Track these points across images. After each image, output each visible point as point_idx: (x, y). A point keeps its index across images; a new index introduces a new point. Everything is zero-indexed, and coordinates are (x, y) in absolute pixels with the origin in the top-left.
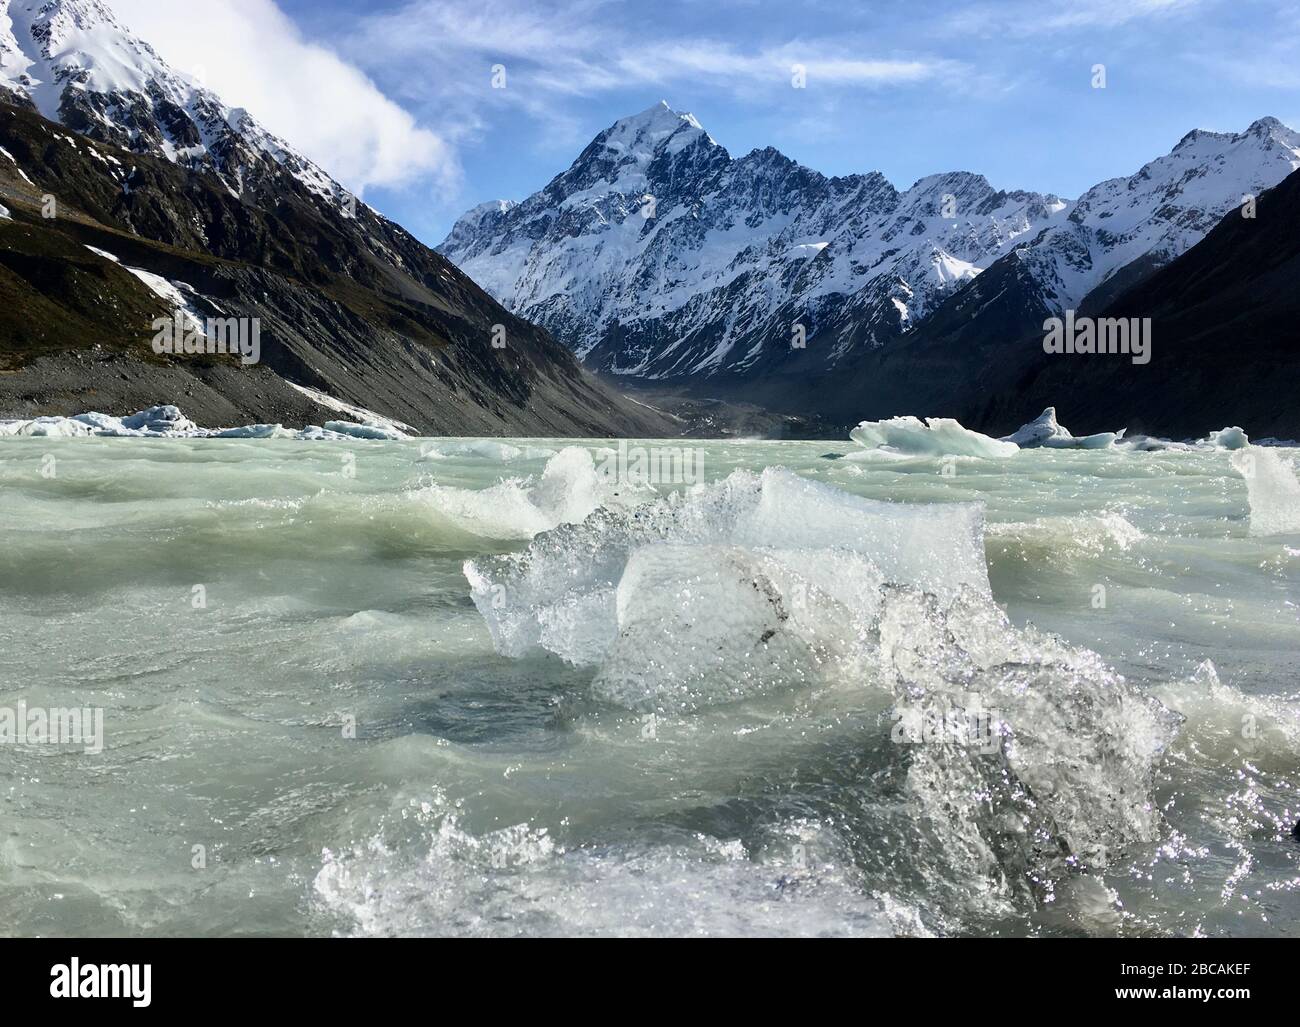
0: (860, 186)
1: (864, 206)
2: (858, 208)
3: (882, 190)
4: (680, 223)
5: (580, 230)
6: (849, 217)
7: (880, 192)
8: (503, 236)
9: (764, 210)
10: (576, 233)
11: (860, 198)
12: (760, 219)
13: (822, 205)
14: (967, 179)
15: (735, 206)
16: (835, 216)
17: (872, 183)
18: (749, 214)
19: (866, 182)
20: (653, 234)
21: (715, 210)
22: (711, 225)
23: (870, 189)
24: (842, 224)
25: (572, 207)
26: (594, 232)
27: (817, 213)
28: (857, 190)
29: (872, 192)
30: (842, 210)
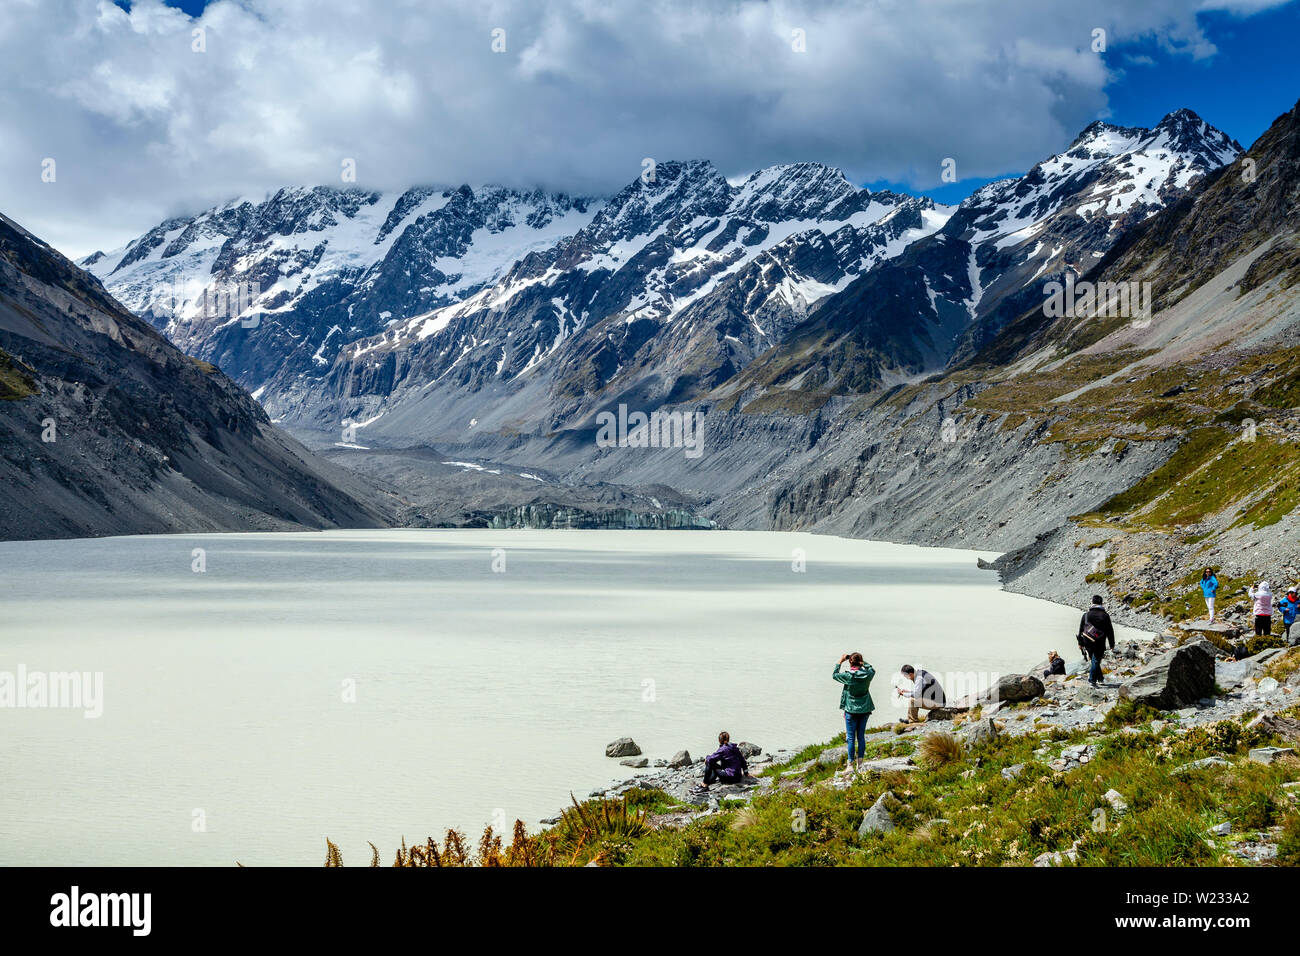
0: (681, 177)
1: (686, 204)
2: (679, 206)
3: (711, 183)
4: (436, 219)
5: (293, 224)
6: (668, 216)
7: (707, 186)
8: (182, 230)
9: (552, 205)
10: (286, 229)
11: (681, 193)
12: (547, 216)
13: (631, 200)
14: (820, 173)
15: (513, 199)
16: (648, 215)
17: (696, 173)
18: (532, 210)
19: (688, 172)
20: (398, 232)
21: (486, 203)
22: (479, 223)
23: (694, 181)
24: (656, 227)
25: (282, 192)
26: (314, 228)
27: (623, 211)
28: (677, 183)
29: (697, 185)
30: (658, 208)
